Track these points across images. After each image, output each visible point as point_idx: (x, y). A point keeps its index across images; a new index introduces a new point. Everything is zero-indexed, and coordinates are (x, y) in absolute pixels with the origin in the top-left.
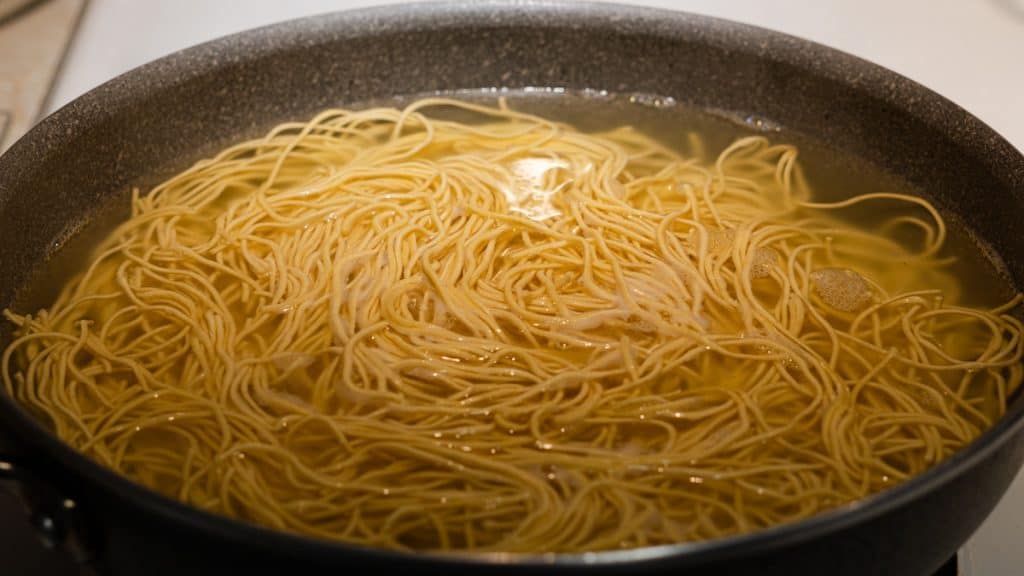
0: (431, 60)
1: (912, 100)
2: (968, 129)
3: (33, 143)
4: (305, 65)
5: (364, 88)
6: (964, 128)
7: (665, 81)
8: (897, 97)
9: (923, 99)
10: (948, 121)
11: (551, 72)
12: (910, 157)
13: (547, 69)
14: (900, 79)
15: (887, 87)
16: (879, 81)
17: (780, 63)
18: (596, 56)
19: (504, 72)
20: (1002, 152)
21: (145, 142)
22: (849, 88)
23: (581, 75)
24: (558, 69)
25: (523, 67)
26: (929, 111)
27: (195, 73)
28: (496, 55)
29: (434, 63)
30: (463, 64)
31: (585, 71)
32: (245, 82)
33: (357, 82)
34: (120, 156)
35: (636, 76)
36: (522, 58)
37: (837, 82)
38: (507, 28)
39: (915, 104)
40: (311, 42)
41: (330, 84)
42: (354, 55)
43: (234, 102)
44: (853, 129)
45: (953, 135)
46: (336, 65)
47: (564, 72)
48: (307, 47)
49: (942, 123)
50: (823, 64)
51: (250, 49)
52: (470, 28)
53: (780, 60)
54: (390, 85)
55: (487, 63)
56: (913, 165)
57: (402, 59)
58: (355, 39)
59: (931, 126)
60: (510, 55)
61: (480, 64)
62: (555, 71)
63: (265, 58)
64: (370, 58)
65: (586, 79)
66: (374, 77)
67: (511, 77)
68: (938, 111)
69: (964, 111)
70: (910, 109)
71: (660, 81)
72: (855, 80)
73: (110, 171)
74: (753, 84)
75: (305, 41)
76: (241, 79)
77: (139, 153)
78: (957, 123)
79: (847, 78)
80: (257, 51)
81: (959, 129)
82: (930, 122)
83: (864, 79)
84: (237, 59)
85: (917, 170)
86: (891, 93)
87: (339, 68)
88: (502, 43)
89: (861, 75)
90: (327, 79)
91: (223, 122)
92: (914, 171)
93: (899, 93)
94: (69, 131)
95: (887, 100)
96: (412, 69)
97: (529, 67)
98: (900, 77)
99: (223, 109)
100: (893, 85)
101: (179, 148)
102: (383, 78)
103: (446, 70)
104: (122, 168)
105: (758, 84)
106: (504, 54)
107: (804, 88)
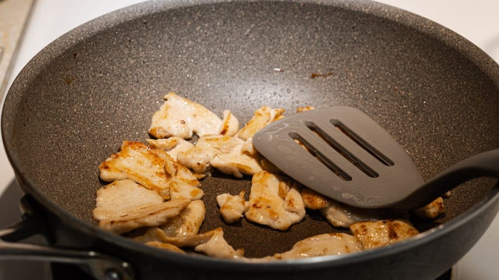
0: (164, 26)
1: (398, 16)
2: (429, 26)
3: (14, 94)
4: (110, 37)
5: (136, 43)
6: (427, 25)
7: (273, 21)
8: (390, 15)
9: (403, 15)
10: (418, 24)
11: (219, 24)
12: (398, 41)
13: (216, 22)
14: (389, 7)
15: (384, 11)
16: (379, 9)
17: (329, 6)
18: (239, 13)
19: (197, 27)
20: (450, 35)
21: (50, 85)
22: (365, 13)
23: (233, 23)
24: (222, 22)
25: (205, 23)
26: (407, 20)
27: (66, 48)
28: (193, 19)
29: (166, 27)
30: (178, 25)
31: (235, 22)
32: (86, 49)
33: (132, 41)
34: (43, 93)
35: (259, 20)
36: (205, 19)
37: (358, 12)
38: (198, 6)
39: (399, 18)
40: (112, 25)
41: (121, 44)
42: (131, 28)
43: (83, 59)
44: (368, 32)
45: (421, 29)
46: (123, 34)
47: (225, 23)
48: (111, 27)
49: (415, 25)
50: (350, 4)
51: (87, 33)
52: (181, 8)
53: (328, 5)
54: (147, 40)
55: (189, 23)
56: (401, 44)
57: (151, 27)
58: (131, 21)
59: (409, 26)
60: (200, 18)
61: (186, 24)
62: (220, 22)
63: (94, 36)
64: (137, 29)
65: (235, 24)
66: (140, 37)
67: (201, 28)
68: (412, 19)
69: (424, 18)
70: (397, 20)
71: (270, 21)
72: (367, 10)
73: (40, 102)
74: (315, 17)
75: (110, 25)
76: (84, 47)
77: (49, 90)
78: (423, 24)
79: (363, 9)
80: (90, 33)
81: (425, 26)
82: (408, 25)
83: (371, 9)
84: (82, 38)
85: (403, 46)
86: (386, 14)
87: (124, 36)
88: (196, 12)
89: (370, 7)
90: (120, 42)
91: (79, 69)
92: (401, 47)
93: (390, 13)
94: (25, 85)
95: (385, 17)
96: (156, 31)
97: (209, 22)
98: (389, 6)
99: (78, 63)
100: (386, 11)
101: (63, 85)
102: (144, 37)
103: (171, 29)
104: (44, 99)
105: (318, 17)
106: (197, 18)
107: (341, 16)
